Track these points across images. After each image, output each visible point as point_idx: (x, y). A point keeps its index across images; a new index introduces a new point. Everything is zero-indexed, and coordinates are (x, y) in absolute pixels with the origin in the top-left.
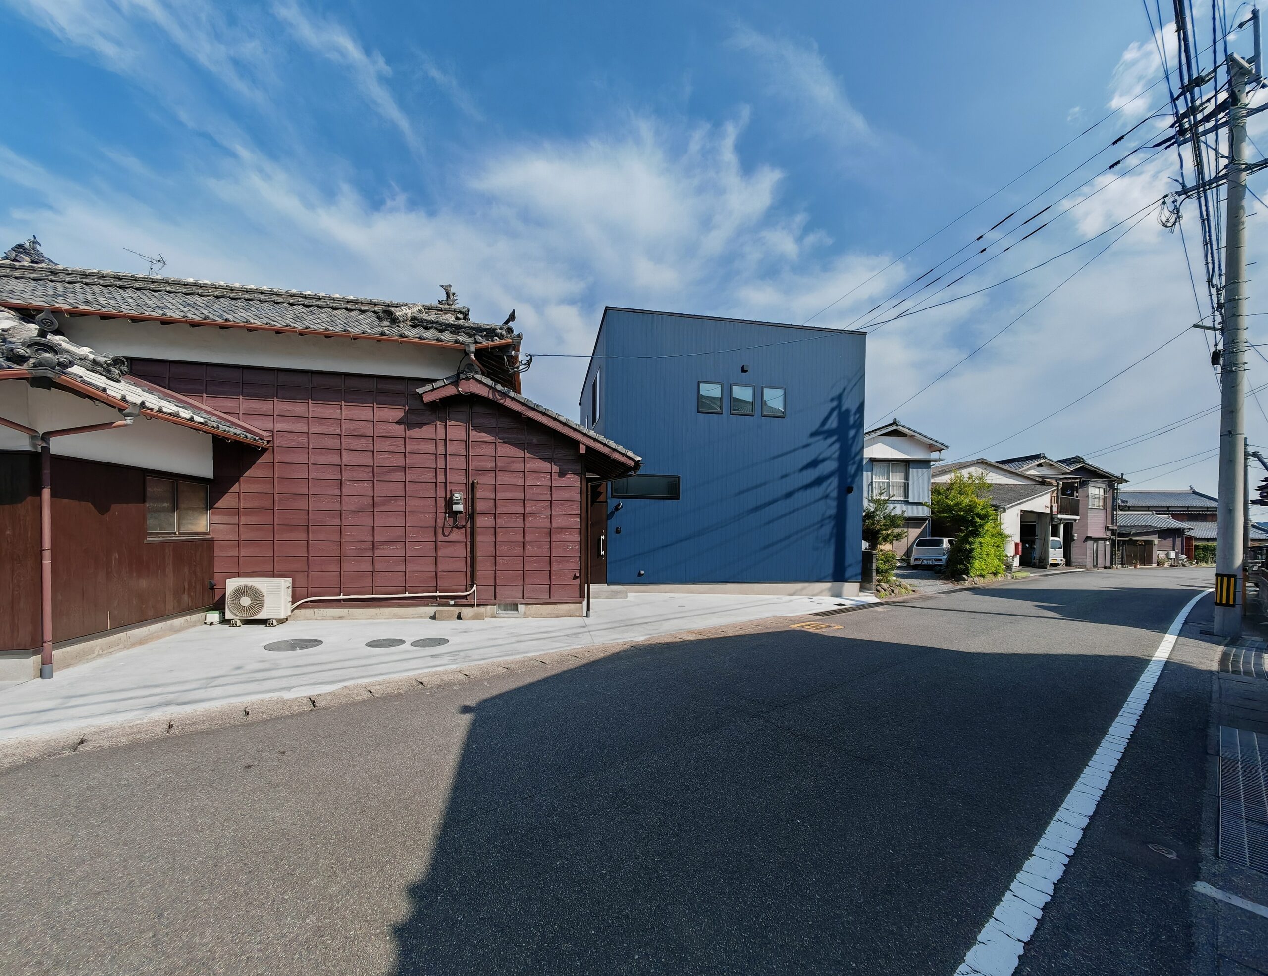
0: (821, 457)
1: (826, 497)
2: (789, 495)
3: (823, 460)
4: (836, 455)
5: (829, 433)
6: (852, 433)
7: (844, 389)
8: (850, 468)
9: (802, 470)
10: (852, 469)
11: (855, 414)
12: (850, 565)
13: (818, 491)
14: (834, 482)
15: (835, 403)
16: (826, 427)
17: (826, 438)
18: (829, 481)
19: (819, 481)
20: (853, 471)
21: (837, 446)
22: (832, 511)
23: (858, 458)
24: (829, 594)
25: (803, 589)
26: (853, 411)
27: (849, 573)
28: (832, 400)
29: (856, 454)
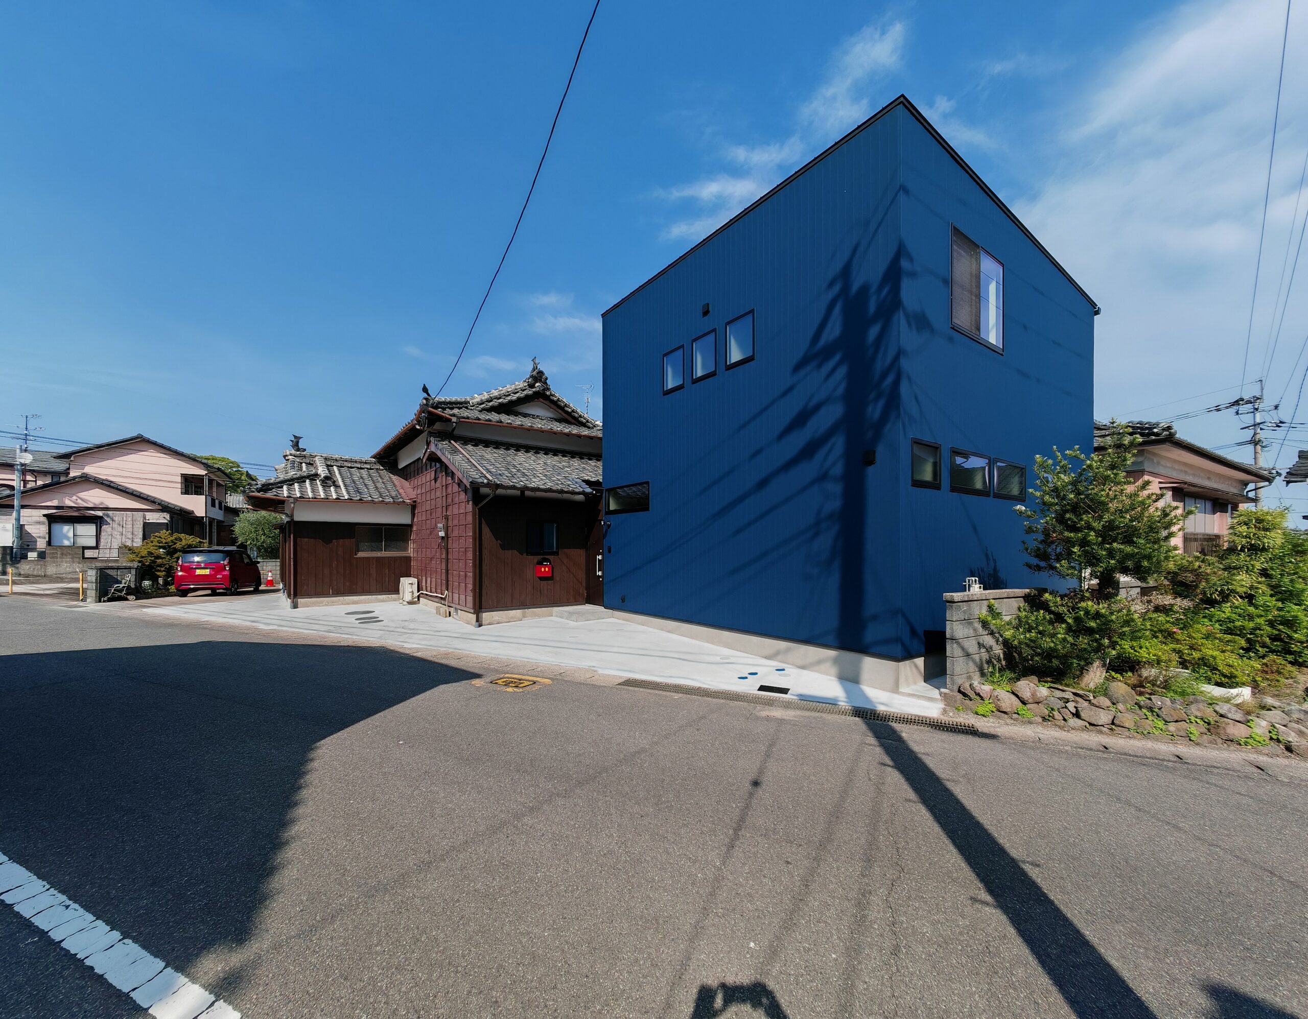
0: (812, 404)
1: (824, 477)
2: (763, 484)
3: (817, 408)
4: (840, 391)
5: (826, 353)
6: (873, 332)
7: (855, 250)
8: (870, 409)
9: (781, 436)
10: (875, 411)
11: (880, 287)
12: (875, 618)
13: (808, 470)
14: (838, 444)
15: (837, 288)
16: (822, 342)
17: (819, 366)
18: (829, 445)
19: (808, 451)
20: (877, 414)
21: (842, 371)
22: (835, 504)
23: (890, 379)
24: (834, 670)
25: (788, 650)
26: (873, 289)
27: (871, 634)
28: (831, 284)
29: (884, 375)
